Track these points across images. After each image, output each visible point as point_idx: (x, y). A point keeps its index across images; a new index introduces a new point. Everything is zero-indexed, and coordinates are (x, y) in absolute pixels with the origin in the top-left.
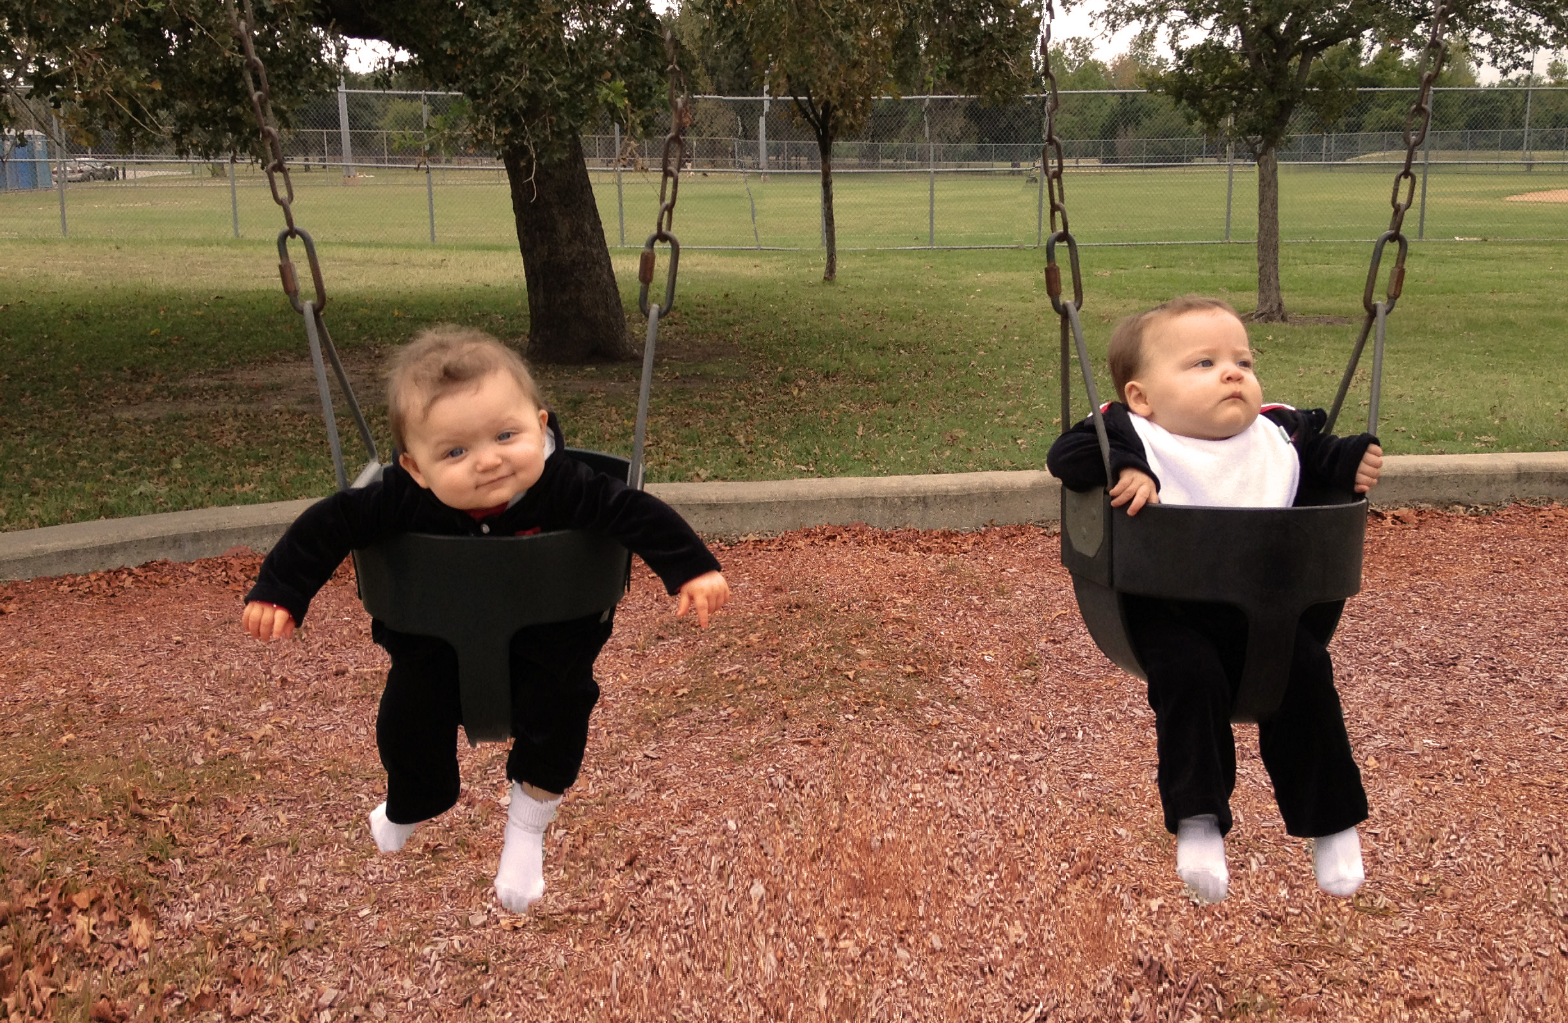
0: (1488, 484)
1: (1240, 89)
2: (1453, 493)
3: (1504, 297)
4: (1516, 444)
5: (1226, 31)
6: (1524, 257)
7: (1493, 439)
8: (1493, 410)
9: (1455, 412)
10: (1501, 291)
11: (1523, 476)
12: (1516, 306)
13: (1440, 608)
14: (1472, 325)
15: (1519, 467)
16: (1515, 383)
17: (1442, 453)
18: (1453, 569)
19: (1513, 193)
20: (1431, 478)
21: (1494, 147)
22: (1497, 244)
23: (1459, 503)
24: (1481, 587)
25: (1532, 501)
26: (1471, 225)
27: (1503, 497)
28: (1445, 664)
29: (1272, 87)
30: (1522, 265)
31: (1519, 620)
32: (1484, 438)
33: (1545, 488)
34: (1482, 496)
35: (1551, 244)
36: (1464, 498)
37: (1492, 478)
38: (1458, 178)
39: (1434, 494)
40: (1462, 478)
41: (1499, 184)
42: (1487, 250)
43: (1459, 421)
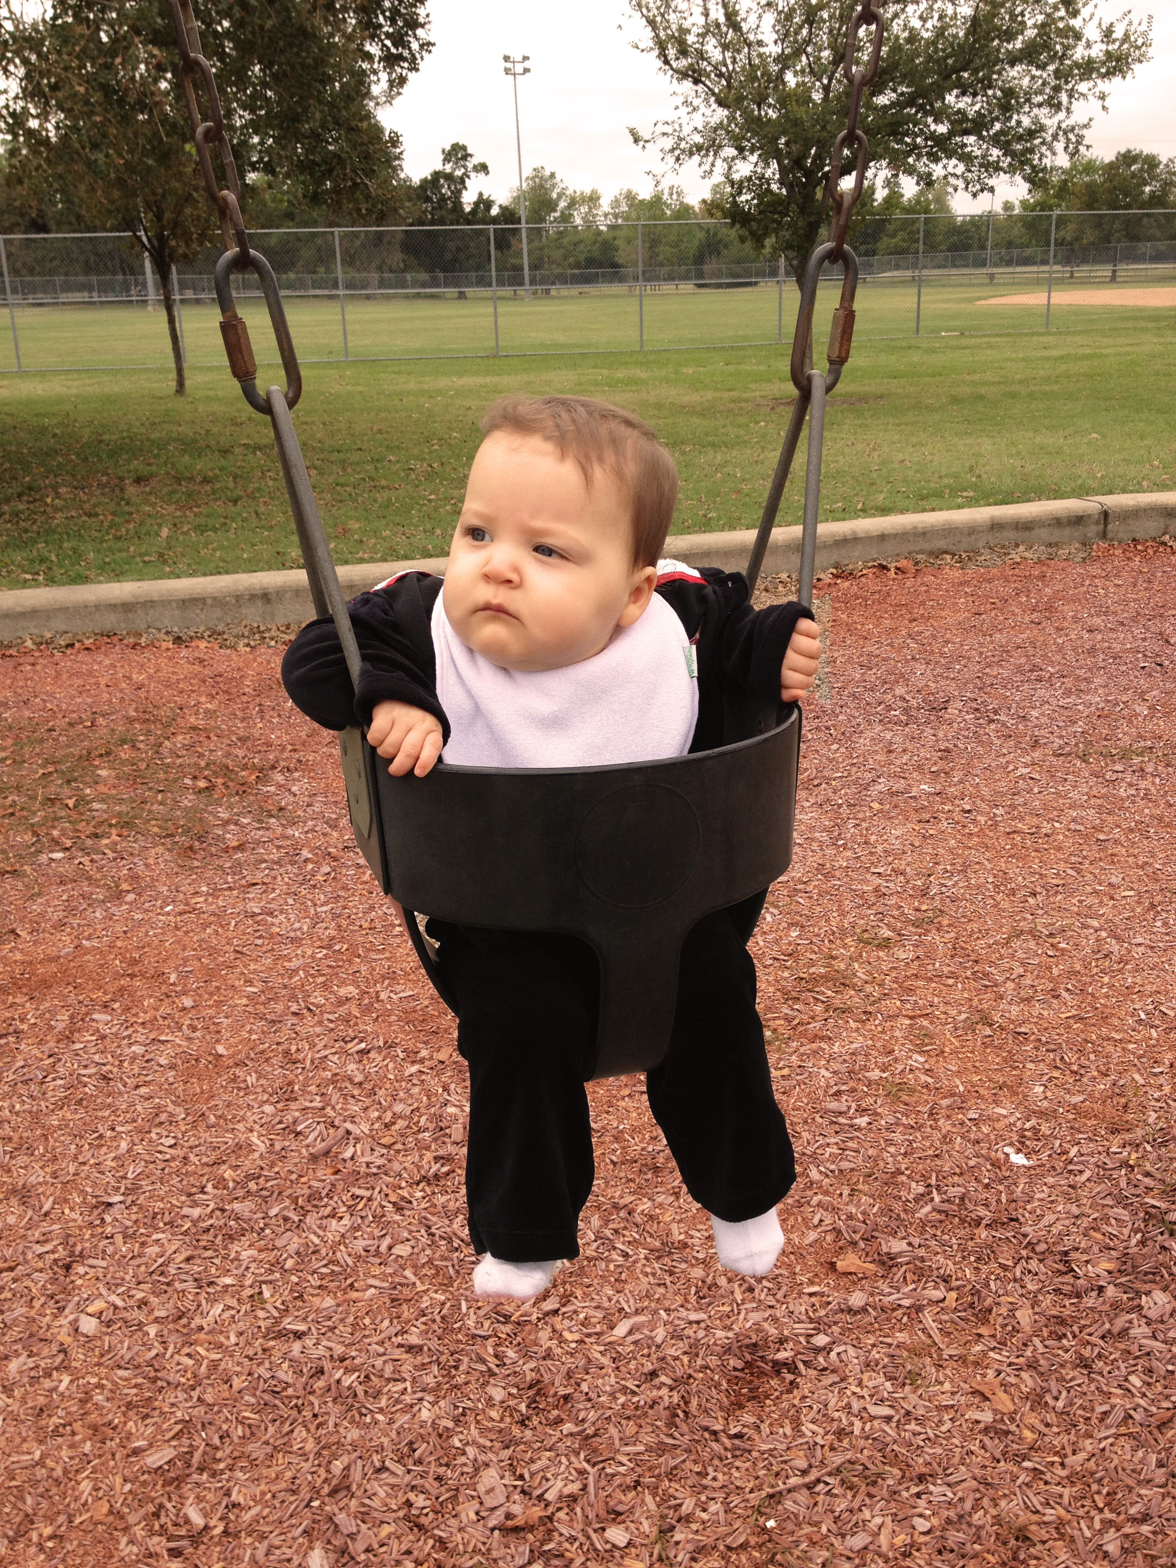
0: (969, 534)
1: (780, 213)
2: (941, 544)
3: (977, 377)
4: (988, 497)
5: (767, 165)
6: (990, 346)
7: (971, 494)
8: (971, 469)
9: (944, 471)
10: (975, 372)
11: (996, 526)
12: (985, 383)
13: (932, 652)
14: (955, 400)
15: (992, 518)
16: (987, 445)
17: (933, 510)
18: (943, 614)
19: (980, 299)
20: (924, 534)
21: (966, 266)
22: (971, 336)
23: (946, 552)
24: (965, 629)
25: (1003, 547)
26: (953, 323)
27: (981, 544)
28: (938, 708)
29: (803, 210)
30: (989, 352)
31: (996, 659)
32: (965, 494)
33: (1011, 535)
34: (964, 545)
35: (1009, 335)
36: (951, 548)
37: (972, 530)
38: (943, 290)
39: (927, 546)
40: (949, 531)
41: (971, 293)
42: (964, 341)
43: (945, 481)
